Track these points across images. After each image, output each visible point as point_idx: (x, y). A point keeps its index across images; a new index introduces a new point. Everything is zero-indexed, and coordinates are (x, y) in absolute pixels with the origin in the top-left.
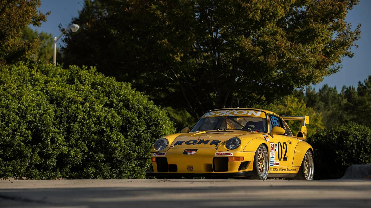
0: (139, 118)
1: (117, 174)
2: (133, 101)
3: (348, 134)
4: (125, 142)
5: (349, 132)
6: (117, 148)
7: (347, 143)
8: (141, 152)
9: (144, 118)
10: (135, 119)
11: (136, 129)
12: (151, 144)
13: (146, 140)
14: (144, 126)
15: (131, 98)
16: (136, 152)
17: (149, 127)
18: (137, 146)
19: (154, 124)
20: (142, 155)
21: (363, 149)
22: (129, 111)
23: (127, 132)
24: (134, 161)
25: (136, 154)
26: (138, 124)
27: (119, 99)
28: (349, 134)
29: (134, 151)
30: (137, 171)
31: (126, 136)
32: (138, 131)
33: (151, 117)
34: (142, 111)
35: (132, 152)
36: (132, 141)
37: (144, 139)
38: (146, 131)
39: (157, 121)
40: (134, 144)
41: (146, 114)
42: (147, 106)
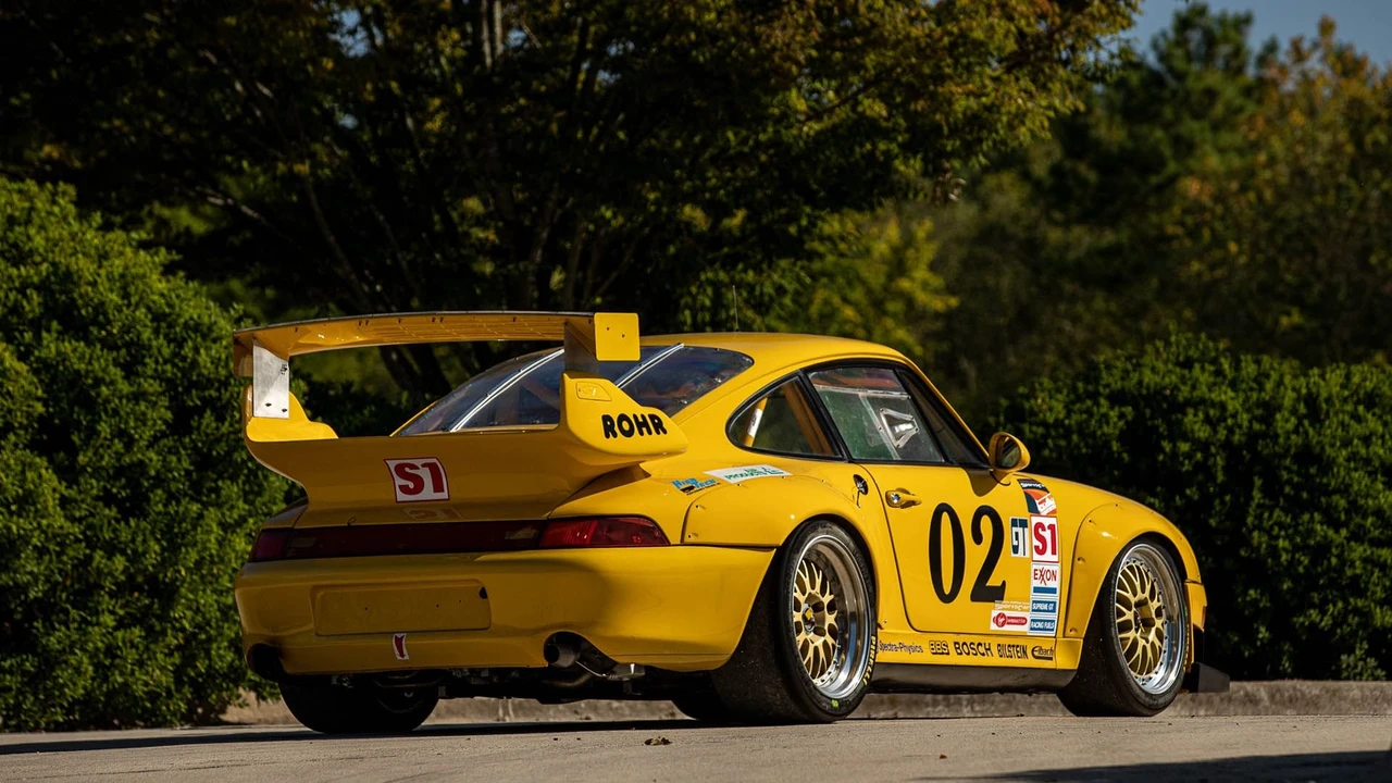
0: (130, 371)
1: (25, 673)
2: (94, 284)
3: (1181, 408)
4: (64, 502)
5: (1185, 392)
6: (26, 540)
7: (1175, 454)
8: (144, 553)
9: (158, 376)
10: (112, 383)
11: (121, 434)
12: (195, 507)
13: (173, 487)
14: (161, 414)
15: (84, 266)
16: (123, 552)
17: (182, 422)
18: (127, 523)
19: (208, 403)
20: (153, 565)
21: (1258, 482)
22: (77, 340)
23: (73, 452)
24: (113, 602)
25: (120, 562)
26: (126, 407)
27: (20, 276)
28: (1188, 403)
29: (111, 549)
30: (132, 655)
31: (69, 474)
32: (129, 443)
33: (195, 364)
34: (147, 334)
35: (98, 555)
36: (97, 498)
37: (159, 481)
38: (169, 442)
39: (225, 384)
40: (112, 512)
41: (166, 352)
42: (171, 306)
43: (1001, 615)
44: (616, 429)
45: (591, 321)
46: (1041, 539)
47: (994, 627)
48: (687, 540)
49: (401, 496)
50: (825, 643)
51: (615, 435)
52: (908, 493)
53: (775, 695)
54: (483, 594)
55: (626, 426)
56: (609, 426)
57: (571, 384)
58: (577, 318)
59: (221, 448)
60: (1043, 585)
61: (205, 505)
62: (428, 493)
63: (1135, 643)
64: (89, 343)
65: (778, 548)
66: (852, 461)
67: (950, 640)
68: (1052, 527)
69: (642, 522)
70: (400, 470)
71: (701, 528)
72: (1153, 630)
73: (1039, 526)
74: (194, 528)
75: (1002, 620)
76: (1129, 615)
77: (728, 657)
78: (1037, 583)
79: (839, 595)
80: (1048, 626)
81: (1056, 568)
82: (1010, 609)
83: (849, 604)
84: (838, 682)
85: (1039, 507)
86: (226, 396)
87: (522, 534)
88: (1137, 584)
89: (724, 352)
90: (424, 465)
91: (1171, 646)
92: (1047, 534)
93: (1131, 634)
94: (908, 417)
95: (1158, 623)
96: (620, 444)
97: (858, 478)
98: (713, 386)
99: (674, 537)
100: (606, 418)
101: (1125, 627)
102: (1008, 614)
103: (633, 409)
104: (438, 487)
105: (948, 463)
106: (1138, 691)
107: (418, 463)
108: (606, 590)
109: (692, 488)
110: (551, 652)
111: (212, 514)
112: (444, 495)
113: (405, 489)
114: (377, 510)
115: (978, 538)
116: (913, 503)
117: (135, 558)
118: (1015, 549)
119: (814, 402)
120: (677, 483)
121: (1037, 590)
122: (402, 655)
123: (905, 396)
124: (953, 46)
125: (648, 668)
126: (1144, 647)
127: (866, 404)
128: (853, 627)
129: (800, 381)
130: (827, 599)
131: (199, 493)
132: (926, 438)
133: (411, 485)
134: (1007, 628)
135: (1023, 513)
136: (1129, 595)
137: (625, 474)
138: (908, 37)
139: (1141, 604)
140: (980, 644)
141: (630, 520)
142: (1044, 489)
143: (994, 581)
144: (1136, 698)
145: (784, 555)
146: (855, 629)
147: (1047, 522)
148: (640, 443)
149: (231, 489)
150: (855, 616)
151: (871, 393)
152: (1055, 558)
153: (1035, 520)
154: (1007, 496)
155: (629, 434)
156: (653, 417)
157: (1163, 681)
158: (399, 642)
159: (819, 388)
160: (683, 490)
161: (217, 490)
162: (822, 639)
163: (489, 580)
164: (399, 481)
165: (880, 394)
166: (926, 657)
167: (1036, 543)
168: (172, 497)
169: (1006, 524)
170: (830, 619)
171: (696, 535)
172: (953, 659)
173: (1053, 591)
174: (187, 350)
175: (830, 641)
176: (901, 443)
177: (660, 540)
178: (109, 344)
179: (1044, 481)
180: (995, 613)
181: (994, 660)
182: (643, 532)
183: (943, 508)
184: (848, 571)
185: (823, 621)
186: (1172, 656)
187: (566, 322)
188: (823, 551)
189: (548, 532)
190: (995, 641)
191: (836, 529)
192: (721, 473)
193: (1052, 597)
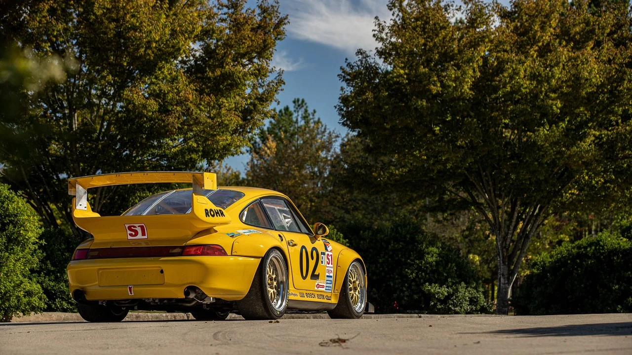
12: (7, 254)
19: (11, 222)
33: (8, 209)
39: (16, 216)
43: (318, 284)
44: (209, 214)
45: (202, 175)
46: (328, 259)
47: (316, 288)
48: (233, 254)
49: (130, 237)
50: (273, 292)
51: (209, 216)
52: (294, 242)
53: (259, 309)
54: (162, 272)
55: (212, 213)
56: (207, 213)
57: (195, 197)
58: (198, 174)
59: (15, 236)
61: (10, 254)
62: (140, 236)
63: (353, 295)
65: (262, 258)
66: (276, 230)
67: (305, 292)
68: (331, 255)
69: (216, 247)
70: (130, 228)
71: (238, 249)
72: (357, 291)
73: (328, 255)
74: (7, 260)
75: (319, 286)
76: (351, 286)
77: (244, 296)
78: (327, 274)
79: (277, 275)
80: (330, 288)
81: (332, 269)
82: (320, 282)
83: (280, 279)
84: (278, 305)
85: (328, 248)
86: (16, 220)
87: (176, 251)
88: (353, 275)
89: (233, 191)
91: (361, 296)
92: (330, 258)
93: (352, 292)
94: (289, 216)
95: (359, 288)
96: (210, 219)
97: (280, 236)
98: (233, 202)
99: (229, 253)
100: (206, 210)
101: (351, 290)
102: (320, 284)
103: (214, 207)
104: (143, 234)
105: (301, 232)
106: (355, 311)
107: (137, 225)
108: (207, 271)
109: (233, 236)
110: (187, 293)
111: (12, 256)
112: (146, 237)
113: (131, 235)
114: (120, 242)
115: (312, 259)
116: (295, 245)
118: (322, 262)
119: (264, 210)
120: (228, 234)
121: (328, 276)
122: (131, 293)
123: (288, 210)
124: (219, 125)
125: (216, 299)
126: (355, 296)
127: (278, 211)
128: (282, 286)
129: (259, 203)
130: (274, 276)
131: (7, 250)
132: (294, 224)
133: (134, 233)
134: (320, 289)
135: (324, 251)
136: (351, 279)
137: (208, 231)
138: (206, 122)
139: (354, 282)
140: (312, 294)
141: (214, 246)
142: (329, 243)
143: (316, 273)
144: (354, 313)
145: (264, 260)
146: (282, 288)
147: (330, 253)
148: (217, 219)
149: (17, 249)
150: (282, 282)
151: (279, 208)
152: (332, 266)
153: (327, 253)
154: (319, 244)
155: (213, 216)
156: (220, 210)
157: (360, 307)
158: (130, 289)
159: (265, 205)
160: (231, 236)
161: (13, 249)
162: (273, 290)
163: (164, 267)
164: (129, 232)
165: (281, 208)
166: (298, 298)
169: (320, 253)
170: (275, 283)
171: (236, 252)
172: (306, 299)
173: (331, 277)
174: (5, 205)
175: (275, 291)
176: (288, 225)
177: (225, 254)
179: (328, 241)
180: (316, 284)
181: (316, 300)
182: (218, 250)
183: (303, 247)
184: (280, 266)
185: (273, 284)
186: (362, 300)
187: (193, 176)
188: (274, 260)
189: (185, 250)
190: (316, 293)
191: (278, 252)
192: (241, 231)
193: (331, 279)
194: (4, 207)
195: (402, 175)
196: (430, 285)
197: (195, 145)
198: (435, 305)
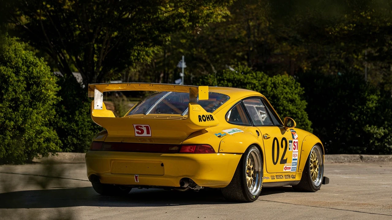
0: (17, 74)
2: (8, 52)
8: (18, 121)
9: (23, 76)
10: (13, 77)
11: (14, 90)
12: (31, 109)
13: (25, 104)
14: (23, 86)
16: (13, 121)
17: (28, 89)
18: (14, 113)
19: (35, 82)
20: (20, 124)
22: (4, 66)
24: (10, 133)
25: (12, 123)
26: (16, 83)
29: (10, 120)
32: (16, 93)
33: (32, 73)
34: (20, 65)
35: (7, 121)
36: (8, 107)
37: (22, 102)
38: (25, 92)
39: (39, 78)
40: (11, 110)
41: (26, 69)
42: (26, 58)
43: (286, 167)
44: (202, 119)
45: (198, 88)
46: (295, 145)
47: (284, 170)
48: (220, 151)
49: (137, 135)
50: (251, 179)
51: (202, 121)
52: (268, 135)
53: (240, 195)
54: (162, 165)
55: (204, 118)
56: (200, 118)
57: (191, 106)
58: (193, 87)
59: (38, 94)
60: (294, 158)
62: (145, 134)
63: (313, 172)
64: (7, 67)
65: (243, 154)
66: (254, 126)
67: (275, 174)
68: (297, 142)
69: (207, 146)
70: (137, 127)
71: (224, 148)
72: (317, 168)
73: (295, 142)
74: (31, 114)
75: (286, 168)
76: (312, 165)
77: (228, 184)
78: (293, 158)
79: (254, 165)
80: (295, 169)
81: (297, 153)
82: (288, 165)
83: (256, 168)
84: (254, 191)
85: (294, 137)
86: (39, 81)
87: (174, 149)
88: (314, 156)
89: (220, 94)
90: (144, 127)
91: (320, 172)
93: (312, 170)
94: (264, 112)
95: (318, 166)
96: (203, 123)
97: (257, 131)
98: (221, 105)
99: (216, 151)
100: (199, 116)
101: (311, 168)
102: (287, 167)
103: (207, 114)
104: (148, 133)
105: (274, 125)
106: (314, 186)
107: (143, 126)
108: (198, 166)
109: (220, 136)
110: (182, 183)
111: (35, 111)
112: (150, 135)
113: (138, 133)
114: (130, 138)
115: (282, 147)
116: (269, 138)
117: (16, 122)
118: (290, 148)
119: (245, 108)
120: (216, 135)
121: (294, 160)
122: (137, 181)
123: (264, 106)
125: (204, 187)
126: (315, 173)
127: (255, 109)
129: (241, 104)
130: (252, 167)
131: (31, 105)
132: (269, 119)
133: (140, 132)
134: (287, 170)
135: (291, 139)
136: (312, 160)
137: (201, 132)
139: (314, 162)
140: (281, 175)
141: (205, 146)
142: (295, 132)
143: (285, 158)
144: (313, 187)
145: (244, 156)
146: (258, 175)
147: (296, 141)
148: (208, 123)
149: (39, 104)
150: (258, 172)
151: (256, 106)
152: (297, 151)
153: (294, 141)
154: (288, 134)
155: (205, 121)
156: (211, 115)
157: (318, 182)
158: (136, 177)
159: (245, 105)
160: (218, 137)
161: (36, 105)
162: (250, 178)
163: (164, 161)
164: (136, 130)
165: (258, 106)
166: (270, 180)
167: (294, 147)
168: (25, 106)
169: (288, 142)
170: (252, 172)
171: (222, 150)
172: (276, 180)
173: (296, 159)
174: (30, 69)
175: (252, 178)
176: (264, 120)
177: (213, 152)
178: (12, 68)
179: (295, 129)
180: (284, 167)
181: (284, 180)
182: (209, 149)
183: (275, 139)
184: (257, 159)
185: (250, 173)
187: (190, 89)
188: (253, 154)
189: (181, 148)
190: (284, 174)
191: (256, 147)
192: (226, 131)
193: (296, 161)
194: (30, 71)
195: (349, 31)
196: (370, 126)
197: (183, 11)
198: (374, 142)
